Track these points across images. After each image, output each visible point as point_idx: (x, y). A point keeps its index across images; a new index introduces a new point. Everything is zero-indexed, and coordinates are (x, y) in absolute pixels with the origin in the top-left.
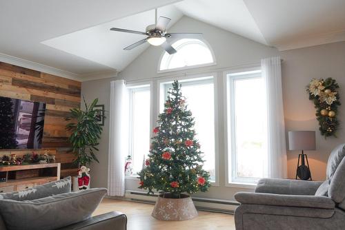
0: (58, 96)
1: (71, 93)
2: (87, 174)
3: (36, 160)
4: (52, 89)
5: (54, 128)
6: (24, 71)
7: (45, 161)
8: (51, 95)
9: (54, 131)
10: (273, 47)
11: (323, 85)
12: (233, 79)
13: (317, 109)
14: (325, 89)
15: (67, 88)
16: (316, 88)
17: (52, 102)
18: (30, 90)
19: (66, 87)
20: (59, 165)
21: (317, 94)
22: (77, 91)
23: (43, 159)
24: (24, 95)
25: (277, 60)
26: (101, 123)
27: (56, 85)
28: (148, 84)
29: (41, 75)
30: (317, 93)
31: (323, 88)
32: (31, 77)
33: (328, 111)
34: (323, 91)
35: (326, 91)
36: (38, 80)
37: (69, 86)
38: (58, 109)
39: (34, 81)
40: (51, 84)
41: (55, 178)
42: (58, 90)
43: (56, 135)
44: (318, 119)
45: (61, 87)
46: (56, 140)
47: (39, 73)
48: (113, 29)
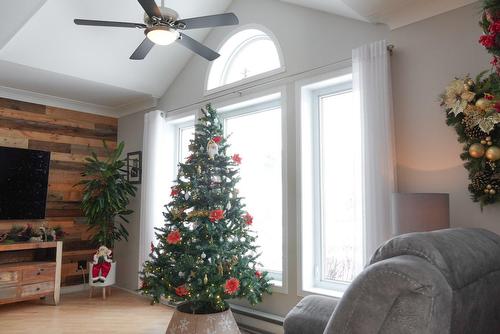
0: (77, 141)
1: (97, 135)
2: (106, 258)
3: (26, 236)
4: (67, 130)
5: (69, 188)
6: (16, 105)
7: (39, 239)
8: (64, 139)
9: (70, 193)
10: (378, 24)
11: (472, 89)
12: (317, 95)
13: (464, 144)
14: (477, 98)
15: (93, 128)
16: (458, 97)
17: (67, 149)
18: (28, 133)
19: (91, 127)
20: (59, 245)
21: (461, 110)
22: (110, 131)
23: (37, 236)
24: (17, 140)
25: (379, 47)
26: (137, 179)
27: (73, 125)
28: (191, 114)
29: (48, 112)
30: (458, 108)
31: (471, 96)
32: (29, 114)
33: (486, 147)
34: (473, 103)
35: (480, 103)
36: (41, 118)
37: (96, 126)
38: (77, 160)
39: (34, 119)
40: (64, 123)
41: (53, 263)
42: (77, 131)
43: (73, 198)
44: (468, 166)
45: (81, 126)
46: (72, 206)
47: (44, 107)
48: (78, 22)
